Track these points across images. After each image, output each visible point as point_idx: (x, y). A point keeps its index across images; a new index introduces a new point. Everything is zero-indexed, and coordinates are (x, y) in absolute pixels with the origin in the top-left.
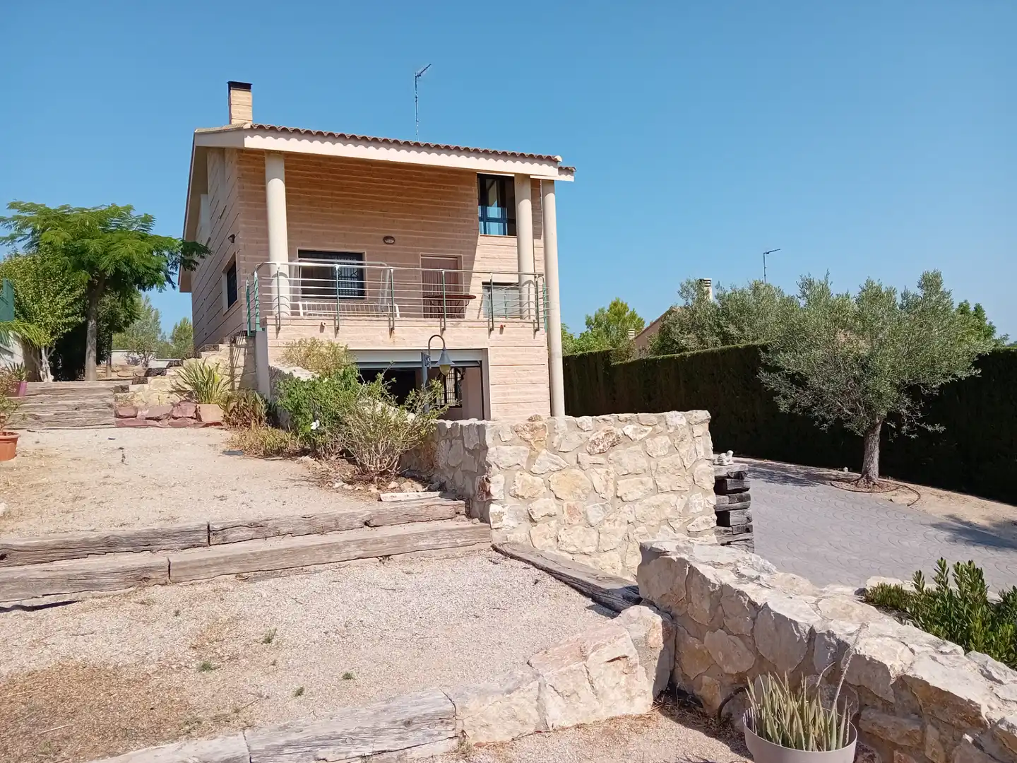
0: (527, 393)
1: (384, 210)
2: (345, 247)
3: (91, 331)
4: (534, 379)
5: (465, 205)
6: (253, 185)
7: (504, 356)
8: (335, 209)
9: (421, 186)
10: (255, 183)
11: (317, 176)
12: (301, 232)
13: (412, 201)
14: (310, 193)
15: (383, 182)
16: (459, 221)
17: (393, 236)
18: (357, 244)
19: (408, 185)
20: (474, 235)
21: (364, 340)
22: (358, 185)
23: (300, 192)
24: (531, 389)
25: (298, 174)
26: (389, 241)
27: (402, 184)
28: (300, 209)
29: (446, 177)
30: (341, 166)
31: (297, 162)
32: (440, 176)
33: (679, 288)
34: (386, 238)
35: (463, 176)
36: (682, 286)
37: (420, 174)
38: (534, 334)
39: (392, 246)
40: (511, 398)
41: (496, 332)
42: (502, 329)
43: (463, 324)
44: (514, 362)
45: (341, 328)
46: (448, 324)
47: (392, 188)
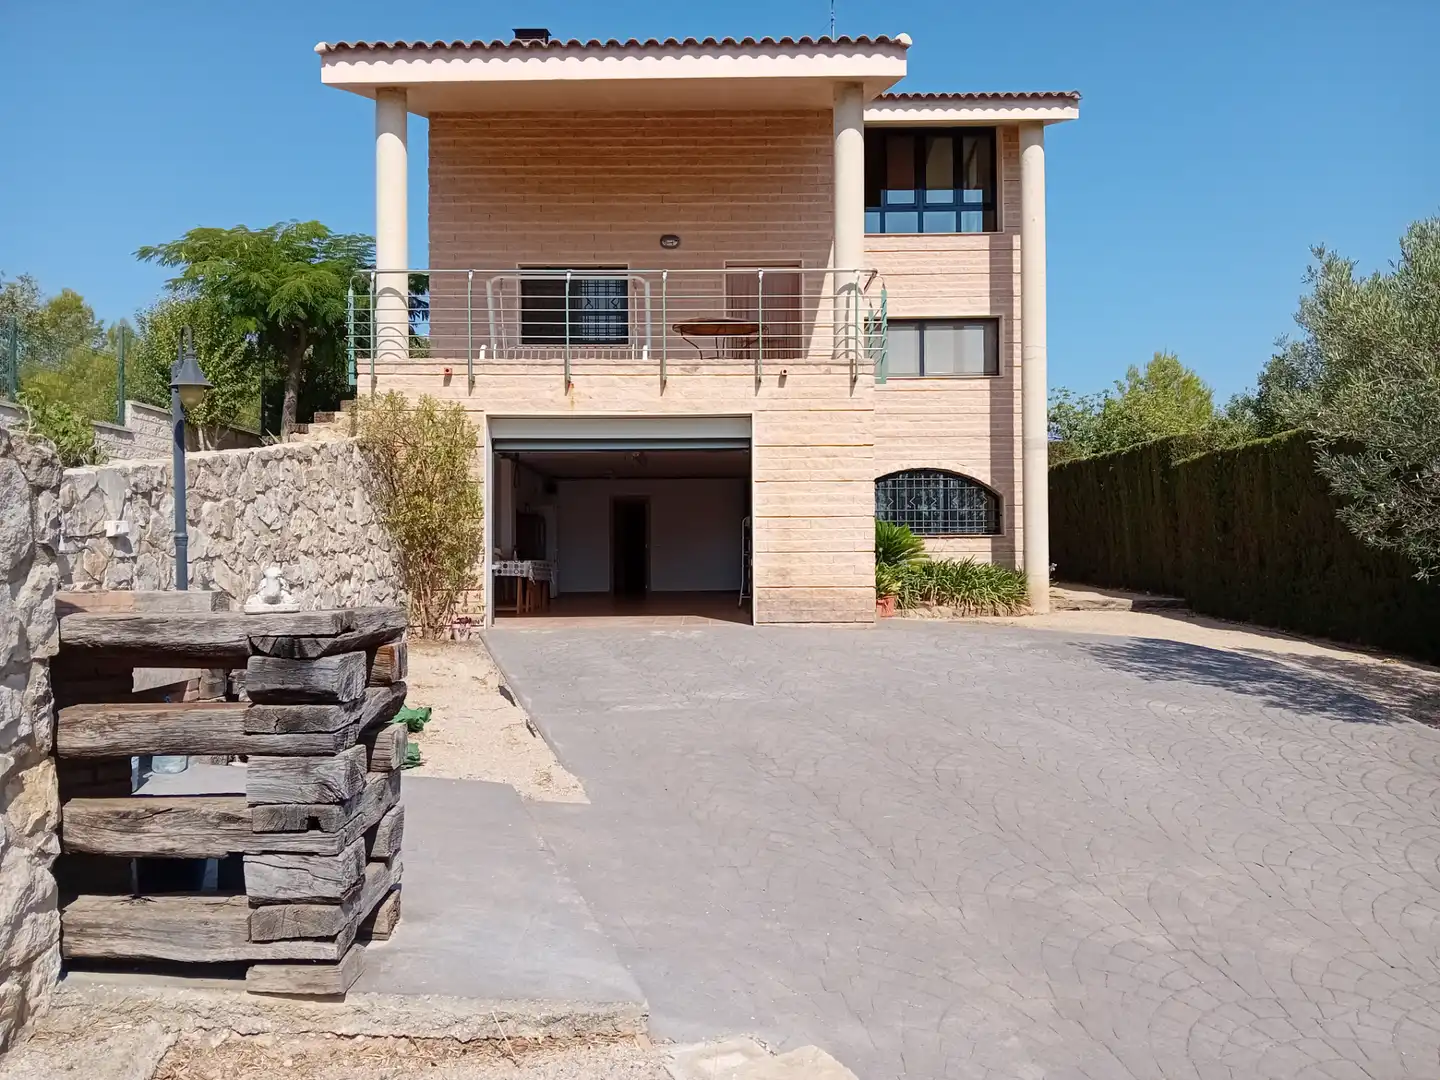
0: (831, 500)
1: (662, 190)
2: (595, 257)
3: (288, 407)
4: (846, 472)
5: (809, 170)
6: (451, 167)
7: (786, 429)
9: (731, 143)
10: (454, 164)
11: (553, 143)
12: (524, 237)
13: (714, 171)
14: (541, 172)
15: (663, 143)
16: (801, 199)
17: (675, 233)
18: (615, 252)
19: (707, 144)
20: (828, 222)
21: (519, 399)
22: (619, 152)
24: (842, 492)
25: (522, 143)
26: (669, 242)
27: (695, 142)
28: (525, 200)
29: (778, 123)
30: (593, 124)
31: (522, 124)
32: (767, 123)
33: (1297, 308)
34: (664, 238)
35: (808, 118)
36: (1302, 303)
37: (731, 123)
38: (852, 387)
39: (675, 251)
40: (797, 507)
41: (770, 384)
42: (783, 377)
43: (704, 369)
44: (807, 439)
45: (477, 379)
46: (676, 370)
47: (679, 152)
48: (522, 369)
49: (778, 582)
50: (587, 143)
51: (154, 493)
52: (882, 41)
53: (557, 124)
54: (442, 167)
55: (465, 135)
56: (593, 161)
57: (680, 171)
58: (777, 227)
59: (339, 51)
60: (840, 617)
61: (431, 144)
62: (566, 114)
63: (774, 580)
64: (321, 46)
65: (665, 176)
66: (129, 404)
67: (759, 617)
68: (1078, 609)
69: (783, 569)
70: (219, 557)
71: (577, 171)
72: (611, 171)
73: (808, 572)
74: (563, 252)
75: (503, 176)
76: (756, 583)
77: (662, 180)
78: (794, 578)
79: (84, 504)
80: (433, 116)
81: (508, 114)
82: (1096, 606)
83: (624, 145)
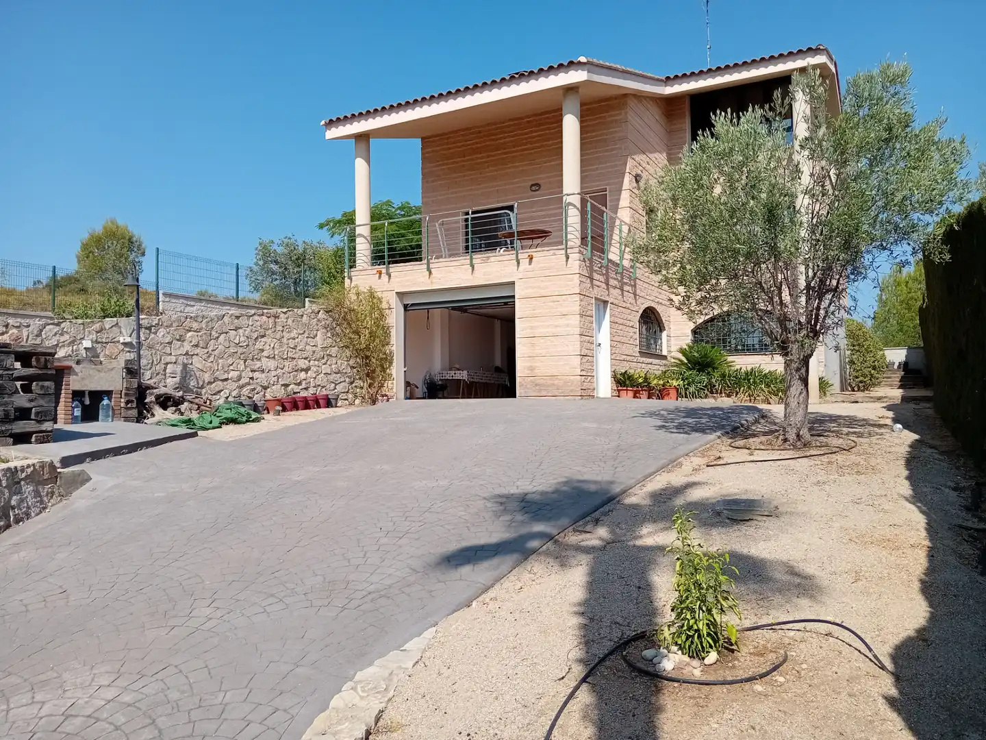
1: (532, 159)
2: (498, 202)
4: (564, 310)
5: (613, 133)
6: (431, 165)
7: (533, 288)
8: (491, 168)
10: (433, 162)
11: (477, 143)
12: (464, 196)
14: (472, 160)
15: (532, 132)
17: (538, 182)
18: (508, 198)
23: (464, 161)
24: (562, 321)
25: (463, 146)
26: (533, 188)
27: (548, 129)
28: (464, 176)
30: (497, 129)
34: (532, 185)
38: (567, 261)
39: (538, 192)
40: (537, 332)
41: (524, 262)
42: (531, 258)
43: (492, 259)
44: (543, 293)
45: (392, 274)
46: (479, 261)
47: (540, 136)
48: (411, 268)
49: (528, 374)
50: (493, 140)
51: (153, 328)
52: (571, 63)
53: (480, 132)
54: (429, 165)
55: (438, 146)
56: (497, 149)
57: (542, 146)
58: (594, 170)
59: (331, 123)
60: (561, 393)
61: (422, 154)
62: (481, 126)
63: (527, 372)
64: (323, 123)
65: (532, 151)
66: (307, 299)
67: (520, 393)
68: (857, 402)
69: (531, 366)
70: (197, 355)
71: (489, 156)
72: (505, 153)
73: (545, 368)
74: (481, 201)
75: (456, 165)
76: (518, 374)
77: (531, 153)
78: (537, 372)
79: (109, 331)
80: (423, 139)
81: (456, 131)
82: (872, 400)
83: (513, 137)
